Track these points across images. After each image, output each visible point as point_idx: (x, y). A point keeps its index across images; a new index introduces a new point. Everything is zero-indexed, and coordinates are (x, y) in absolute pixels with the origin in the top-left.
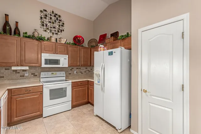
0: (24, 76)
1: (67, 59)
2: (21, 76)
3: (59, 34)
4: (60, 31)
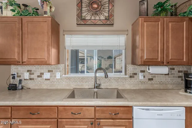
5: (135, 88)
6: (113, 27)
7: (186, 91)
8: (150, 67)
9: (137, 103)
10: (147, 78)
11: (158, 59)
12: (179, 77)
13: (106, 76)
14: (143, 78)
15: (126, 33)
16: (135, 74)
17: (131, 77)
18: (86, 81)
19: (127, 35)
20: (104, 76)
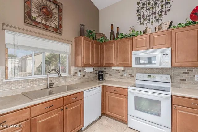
0: (123, 76)
1: (170, 54)
2: (121, 76)
3: (161, 19)
4: (163, 14)
5: (76, 83)
6: (61, 36)
7: (99, 80)
8: (86, 68)
9: (85, 89)
10: (82, 75)
11: (90, 63)
12: (96, 73)
13: (60, 76)
14: (80, 76)
15: (71, 43)
16: (76, 73)
17: (73, 75)
18: (37, 83)
19: (71, 44)
20: (58, 76)
